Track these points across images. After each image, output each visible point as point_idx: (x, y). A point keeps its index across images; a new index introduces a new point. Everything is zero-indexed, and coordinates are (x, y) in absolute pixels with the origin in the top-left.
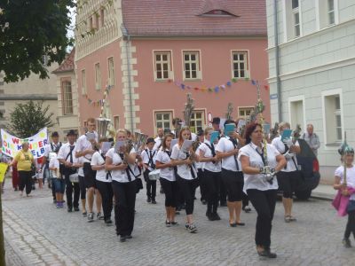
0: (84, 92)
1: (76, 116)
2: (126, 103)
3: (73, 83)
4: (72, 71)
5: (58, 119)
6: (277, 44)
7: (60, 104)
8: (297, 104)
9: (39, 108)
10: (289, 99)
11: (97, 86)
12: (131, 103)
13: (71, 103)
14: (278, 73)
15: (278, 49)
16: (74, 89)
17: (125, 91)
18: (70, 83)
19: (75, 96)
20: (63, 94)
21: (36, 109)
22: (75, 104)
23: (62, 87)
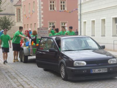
0: (24, 13)
1: (22, 22)
2: (38, 18)
3: (21, 10)
4: (21, 5)
5: (15, 23)
6: (80, 3)
7: (16, 18)
8: (85, 22)
9: (9, 19)
10: (83, 21)
11: (29, 11)
12: (40, 18)
13: (20, 17)
14: (80, 12)
15: (81, 4)
16: (21, 12)
17: (38, 14)
18: (20, 10)
19: (21, 15)
20: (17, 14)
21: (7, 19)
22: (22, 18)
23: (17, 11)
